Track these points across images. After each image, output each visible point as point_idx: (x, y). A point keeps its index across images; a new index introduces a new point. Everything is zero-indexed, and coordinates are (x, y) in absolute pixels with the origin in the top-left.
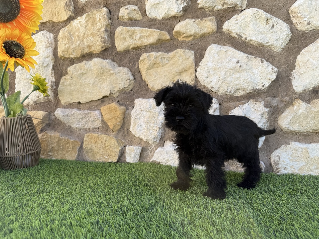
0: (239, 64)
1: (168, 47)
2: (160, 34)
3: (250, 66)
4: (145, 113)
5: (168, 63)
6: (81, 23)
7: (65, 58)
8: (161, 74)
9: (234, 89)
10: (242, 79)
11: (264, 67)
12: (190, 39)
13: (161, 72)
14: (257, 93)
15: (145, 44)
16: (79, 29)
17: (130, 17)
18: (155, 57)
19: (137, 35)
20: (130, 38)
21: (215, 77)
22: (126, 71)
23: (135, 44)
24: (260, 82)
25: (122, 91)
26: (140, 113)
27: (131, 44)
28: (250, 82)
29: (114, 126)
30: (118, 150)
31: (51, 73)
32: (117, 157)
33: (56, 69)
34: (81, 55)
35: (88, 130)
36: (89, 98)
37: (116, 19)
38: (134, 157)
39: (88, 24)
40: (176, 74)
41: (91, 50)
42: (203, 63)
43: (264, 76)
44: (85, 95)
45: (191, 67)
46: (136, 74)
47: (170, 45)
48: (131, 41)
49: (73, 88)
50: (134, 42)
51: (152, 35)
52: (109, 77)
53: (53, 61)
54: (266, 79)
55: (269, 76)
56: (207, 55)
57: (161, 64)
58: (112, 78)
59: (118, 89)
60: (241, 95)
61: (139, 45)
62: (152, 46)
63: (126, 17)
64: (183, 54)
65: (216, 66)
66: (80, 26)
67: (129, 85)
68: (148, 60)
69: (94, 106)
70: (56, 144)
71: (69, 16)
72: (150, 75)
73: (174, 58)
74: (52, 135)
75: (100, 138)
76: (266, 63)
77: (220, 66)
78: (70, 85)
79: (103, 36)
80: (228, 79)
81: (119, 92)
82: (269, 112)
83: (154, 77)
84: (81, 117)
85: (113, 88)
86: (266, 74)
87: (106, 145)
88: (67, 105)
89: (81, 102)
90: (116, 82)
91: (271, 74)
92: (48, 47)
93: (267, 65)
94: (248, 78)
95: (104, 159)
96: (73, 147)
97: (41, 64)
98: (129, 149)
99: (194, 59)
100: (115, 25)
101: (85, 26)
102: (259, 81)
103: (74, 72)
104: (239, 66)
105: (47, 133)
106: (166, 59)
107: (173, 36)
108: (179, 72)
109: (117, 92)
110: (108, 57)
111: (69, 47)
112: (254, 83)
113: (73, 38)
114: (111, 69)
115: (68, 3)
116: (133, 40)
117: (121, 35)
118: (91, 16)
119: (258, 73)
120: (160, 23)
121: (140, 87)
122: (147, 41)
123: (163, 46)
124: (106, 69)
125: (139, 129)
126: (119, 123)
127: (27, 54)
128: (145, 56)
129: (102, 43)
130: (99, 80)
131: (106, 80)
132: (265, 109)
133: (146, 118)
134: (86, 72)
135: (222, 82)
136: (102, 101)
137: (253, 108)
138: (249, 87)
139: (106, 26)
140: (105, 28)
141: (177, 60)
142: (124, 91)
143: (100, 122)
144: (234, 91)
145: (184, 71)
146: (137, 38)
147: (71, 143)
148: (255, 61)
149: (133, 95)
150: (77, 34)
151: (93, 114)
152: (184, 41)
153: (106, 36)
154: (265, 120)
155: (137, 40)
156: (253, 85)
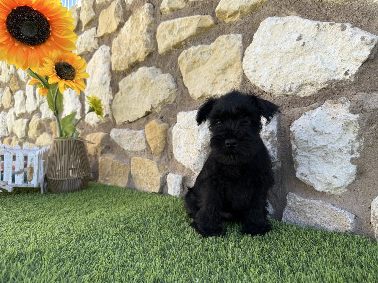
0: (301, 42)
1: (213, 35)
2: (201, 19)
3: (323, 41)
4: (184, 131)
5: (209, 59)
6: (128, 28)
7: (118, 71)
8: (202, 76)
9: (295, 84)
10: (307, 67)
11: (347, 38)
12: (237, 18)
13: (201, 72)
14: (336, 87)
15: (184, 38)
16: (126, 37)
17: (170, 7)
18: (193, 53)
19: (177, 28)
20: (169, 34)
21: (265, 69)
22: (167, 78)
23: (174, 41)
24: (340, 67)
25: (164, 104)
26: (180, 131)
27: (170, 41)
28: (321, 69)
29: (155, 149)
30: (158, 177)
31: (109, 91)
32: (159, 187)
33: (113, 85)
34: (128, 66)
35: (136, 153)
36: (135, 115)
37: (159, 13)
38: (174, 188)
39: (133, 29)
40: (217, 73)
41: (137, 58)
42: (250, 49)
43: (346, 54)
44: (132, 112)
45: (236, 59)
46: (178, 80)
47: (215, 33)
48: (171, 38)
49: (122, 105)
50: (173, 39)
51: (191, 24)
52: (150, 88)
53: (110, 77)
54: (351, 60)
55: (355, 54)
56: (255, 36)
57: (201, 61)
58: (153, 89)
59: (159, 102)
60: (310, 93)
61: (178, 42)
62: (193, 39)
63: (167, 9)
64: (225, 42)
65: (266, 51)
66: (126, 32)
67: (170, 95)
68: (186, 59)
69: (141, 124)
70: (110, 168)
71: (118, 23)
72: (190, 79)
73: (216, 50)
74: (108, 158)
75: (144, 163)
76: (351, 29)
77: (272, 50)
78: (120, 102)
79: (145, 39)
80: (285, 70)
81: (160, 105)
82: (358, 121)
83: (194, 80)
84: (129, 137)
85: (154, 101)
86: (349, 50)
87: (149, 171)
88: (121, 125)
89: (130, 121)
90: (156, 93)
91: (359, 48)
92: (105, 62)
93: (351, 33)
94: (317, 62)
95: (147, 189)
96: (124, 172)
97: (100, 82)
98: (169, 178)
99: (241, 45)
100: (158, 22)
101: (130, 31)
102: (338, 66)
103: (123, 86)
104: (300, 45)
105: (104, 156)
106: (207, 54)
107: (218, 20)
108: (221, 69)
109: (158, 106)
110: (153, 64)
111: (118, 59)
112: (330, 71)
113: (122, 48)
114: (151, 77)
115: (117, 9)
116: (172, 36)
117: (161, 33)
118: (136, 18)
119: (336, 50)
120: (203, 5)
121: (183, 96)
122: (186, 34)
123: (207, 36)
124: (148, 78)
125: (179, 151)
126: (161, 145)
127: (78, 76)
128: (183, 54)
129: (145, 47)
130: (143, 92)
131: (148, 92)
132: (350, 116)
133: (185, 137)
134: (133, 85)
135: (276, 76)
136: (147, 118)
137: (330, 116)
138: (321, 79)
139: (148, 26)
140: (148, 28)
141: (219, 52)
142: (166, 104)
143: (144, 144)
144: (297, 89)
145: (229, 66)
146: (177, 32)
147: (122, 167)
148: (331, 30)
149: (176, 108)
150: (125, 42)
151: (138, 134)
152: (231, 23)
153: (148, 38)
154: (351, 136)
155: (176, 35)
156: (328, 73)
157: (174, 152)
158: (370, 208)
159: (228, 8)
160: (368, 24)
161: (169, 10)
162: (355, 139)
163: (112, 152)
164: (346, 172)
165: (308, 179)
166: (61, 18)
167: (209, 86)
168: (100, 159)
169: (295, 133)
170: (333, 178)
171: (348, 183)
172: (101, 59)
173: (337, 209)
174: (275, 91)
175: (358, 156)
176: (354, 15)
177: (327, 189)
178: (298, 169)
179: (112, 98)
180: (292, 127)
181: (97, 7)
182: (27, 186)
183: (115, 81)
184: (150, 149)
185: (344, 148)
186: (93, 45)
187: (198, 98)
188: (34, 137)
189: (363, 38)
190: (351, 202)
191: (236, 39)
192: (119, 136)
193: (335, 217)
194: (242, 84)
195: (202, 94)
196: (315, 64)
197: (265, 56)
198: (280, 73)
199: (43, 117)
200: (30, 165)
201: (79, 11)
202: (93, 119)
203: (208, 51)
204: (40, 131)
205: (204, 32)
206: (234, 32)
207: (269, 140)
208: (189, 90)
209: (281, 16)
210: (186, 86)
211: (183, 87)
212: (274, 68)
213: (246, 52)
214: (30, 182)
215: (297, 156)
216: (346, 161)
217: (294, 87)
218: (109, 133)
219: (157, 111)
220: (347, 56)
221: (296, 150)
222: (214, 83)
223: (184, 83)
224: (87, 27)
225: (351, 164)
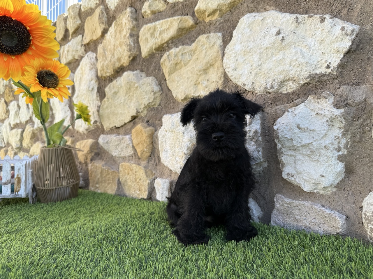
0: (280, 36)
1: (194, 36)
2: (181, 20)
3: (302, 34)
4: (169, 134)
5: (190, 60)
6: (112, 34)
7: (105, 77)
8: (184, 77)
9: (276, 80)
10: (287, 62)
11: (326, 30)
12: (216, 16)
13: (183, 74)
14: (318, 81)
15: (166, 40)
16: (110, 42)
17: (151, 10)
18: (174, 54)
19: (158, 31)
20: (151, 37)
21: (245, 67)
22: (150, 81)
23: (156, 43)
24: (321, 60)
25: (149, 107)
26: (165, 135)
27: (152, 44)
28: (302, 64)
29: (142, 153)
30: (146, 183)
31: (96, 97)
32: (147, 193)
33: (100, 92)
34: (114, 71)
35: (124, 158)
36: (122, 120)
37: (141, 17)
38: (162, 193)
39: (116, 34)
40: (199, 74)
41: (122, 63)
42: (229, 48)
43: (327, 47)
44: (119, 118)
45: (217, 59)
46: (162, 82)
47: (196, 33)
48: (153, 40)
49: (109, 110)
50: (155, 42)
51: (172, 26)
52: (135, 92)
53: (97, 83)
54: (332, 52)
55: (336, 45)
56: (234, 33)
57: (183, 63)
58: (138, 93)
59: (144, 106)
60: (293, 89)
61: (160, 44)
62: (174, 41)
63: (148, 12)
64: (205, 41)
65: (246, 48)
66: (110, 38)
67: (155, 99)
68: (168, 61)
69: (128, 129)
70: (100, 175)
71: (102, 29)
72: (173, 81)
73: (197, 50)
74: (97, 165)
75: (132, 169)
76: (331, 20)
77: (251, 46)
78: (107, 107)
79: (128, 44)
80: (265, 66)
81: (146, 109)
82: (343, 115)
83: (176, 82)
84: (117, 143)
85: (140, 105)
86: (329, 42)
87: (137, 177)
88: (109, 131)
89: (117, 126)
90: (141, 97)
91: (340, 40)
92: (92, 69)
93: (330, 24)
94: (297, 56)
95: (136, 195)
96: (113, 178)
97: (88, 89)
98: (157, 183)
99: (222, 44)
100: (140, 26)
101: (114, 37)
102: (319, 59)
103: (109, 92)
104: (279, 40)
105: (94, 163)
106: (188, 54)
107: (198, 19)
108: (202, 69)
109: (144, 110)
110: (137, 68)
111: (103, 64)
112: (311, 65)
113: (107, 53)
114: (136, 81)
115: (101, 15)
116: (154, 39)
117: (143, 36)
118: (119, 23)
119: (316, 43)
120: (183, 6)
121: (167, 99)
122: (167, 36)
123: (188, 37)
124: (132, 82)
125: (165, 155)
126: (147, 149)
127: (61, 83)
128: (165, 56)
129: (129, 52)
130: (128, 97)
131: (133, 96)
132: (334, 110)
133: (171, 140)
134: (118, 90)
135: (257, 73)
136: (134, 122)
137: (314, 112)
138: (302, 74)
139: (130, 30)
140: (130, 32)
141: (200, 52)
142: (151, 107)
143: (132, 149)
144: (279, 85)
145: (210, 66)
146: (158, 34)
147: (111, 174)
148: (310, 22)
149: (161, 111)
150: (109, 47)
151: (125, 139)
152: (211, 22)
153: (132, 42)
154: (337, 132)
155: (158, 38)
156: (309, 68)
157: (161, 156)
158: (362, 207)
159: (206, 7)
160: (348, 14)
161: (151, 13)
162: (341, 135)
163: (102, 159)
164: (334, 170)
165: (295, 179)
166: (42, 26)
167: (192, 87)
168: (90, 166)
169: (278, 131)
170: (320, 177)
171: (337, 182)
172: (88, 65)
173: (326, 210)
174: (256, 88)
175: (345, 153)
176: (333, 6)
177: (315, 189)
178: (284, 169)
179: (100, 104)
180: (275, 125)
181: (83, 15)
182: (15, 196)
183: (102, 87)
184: (137, 154)
185: (330, 145)
186: (80, 52)
187: (182, 100)
188: (29, 147)
189: (343, 29)
190: (341, 202)
191: (216, 38)
192: (107, 142)
193: (325, 218)
194: (224, 84)
195: (185, 95)
196: (295, 58)
197: (245, 53)
198: (260, 70)
199: (36, 126)
200: (18, 175)
201: (66, 19)
202: (83, 126)
203: (189, 52)
204: (33, 140)
205: (185, 33)
206: (214, 31)
207: (253, 140)
208: (173, 93)
209: (260, 12)
210: (170, 88)
211: (167, 89)
212: (254, 65)
213: (226, 50)
214: (18, 192)
215: (282, 155)
216: (333, 159)
217: (276, 84)
218: (98, 140)
219: (142, 115)
220: (328, 48)
221: (281, 149)
222: (196, 84)
223: (168, 85)
224: (74, 35)
225: (338, 161)
